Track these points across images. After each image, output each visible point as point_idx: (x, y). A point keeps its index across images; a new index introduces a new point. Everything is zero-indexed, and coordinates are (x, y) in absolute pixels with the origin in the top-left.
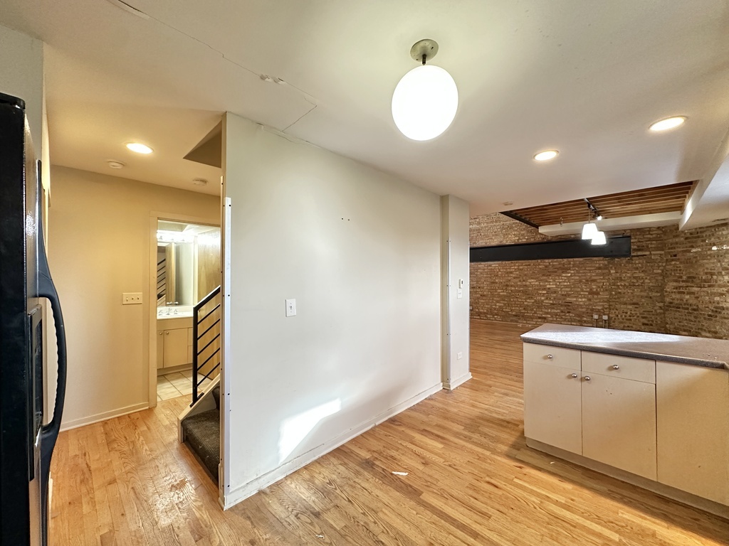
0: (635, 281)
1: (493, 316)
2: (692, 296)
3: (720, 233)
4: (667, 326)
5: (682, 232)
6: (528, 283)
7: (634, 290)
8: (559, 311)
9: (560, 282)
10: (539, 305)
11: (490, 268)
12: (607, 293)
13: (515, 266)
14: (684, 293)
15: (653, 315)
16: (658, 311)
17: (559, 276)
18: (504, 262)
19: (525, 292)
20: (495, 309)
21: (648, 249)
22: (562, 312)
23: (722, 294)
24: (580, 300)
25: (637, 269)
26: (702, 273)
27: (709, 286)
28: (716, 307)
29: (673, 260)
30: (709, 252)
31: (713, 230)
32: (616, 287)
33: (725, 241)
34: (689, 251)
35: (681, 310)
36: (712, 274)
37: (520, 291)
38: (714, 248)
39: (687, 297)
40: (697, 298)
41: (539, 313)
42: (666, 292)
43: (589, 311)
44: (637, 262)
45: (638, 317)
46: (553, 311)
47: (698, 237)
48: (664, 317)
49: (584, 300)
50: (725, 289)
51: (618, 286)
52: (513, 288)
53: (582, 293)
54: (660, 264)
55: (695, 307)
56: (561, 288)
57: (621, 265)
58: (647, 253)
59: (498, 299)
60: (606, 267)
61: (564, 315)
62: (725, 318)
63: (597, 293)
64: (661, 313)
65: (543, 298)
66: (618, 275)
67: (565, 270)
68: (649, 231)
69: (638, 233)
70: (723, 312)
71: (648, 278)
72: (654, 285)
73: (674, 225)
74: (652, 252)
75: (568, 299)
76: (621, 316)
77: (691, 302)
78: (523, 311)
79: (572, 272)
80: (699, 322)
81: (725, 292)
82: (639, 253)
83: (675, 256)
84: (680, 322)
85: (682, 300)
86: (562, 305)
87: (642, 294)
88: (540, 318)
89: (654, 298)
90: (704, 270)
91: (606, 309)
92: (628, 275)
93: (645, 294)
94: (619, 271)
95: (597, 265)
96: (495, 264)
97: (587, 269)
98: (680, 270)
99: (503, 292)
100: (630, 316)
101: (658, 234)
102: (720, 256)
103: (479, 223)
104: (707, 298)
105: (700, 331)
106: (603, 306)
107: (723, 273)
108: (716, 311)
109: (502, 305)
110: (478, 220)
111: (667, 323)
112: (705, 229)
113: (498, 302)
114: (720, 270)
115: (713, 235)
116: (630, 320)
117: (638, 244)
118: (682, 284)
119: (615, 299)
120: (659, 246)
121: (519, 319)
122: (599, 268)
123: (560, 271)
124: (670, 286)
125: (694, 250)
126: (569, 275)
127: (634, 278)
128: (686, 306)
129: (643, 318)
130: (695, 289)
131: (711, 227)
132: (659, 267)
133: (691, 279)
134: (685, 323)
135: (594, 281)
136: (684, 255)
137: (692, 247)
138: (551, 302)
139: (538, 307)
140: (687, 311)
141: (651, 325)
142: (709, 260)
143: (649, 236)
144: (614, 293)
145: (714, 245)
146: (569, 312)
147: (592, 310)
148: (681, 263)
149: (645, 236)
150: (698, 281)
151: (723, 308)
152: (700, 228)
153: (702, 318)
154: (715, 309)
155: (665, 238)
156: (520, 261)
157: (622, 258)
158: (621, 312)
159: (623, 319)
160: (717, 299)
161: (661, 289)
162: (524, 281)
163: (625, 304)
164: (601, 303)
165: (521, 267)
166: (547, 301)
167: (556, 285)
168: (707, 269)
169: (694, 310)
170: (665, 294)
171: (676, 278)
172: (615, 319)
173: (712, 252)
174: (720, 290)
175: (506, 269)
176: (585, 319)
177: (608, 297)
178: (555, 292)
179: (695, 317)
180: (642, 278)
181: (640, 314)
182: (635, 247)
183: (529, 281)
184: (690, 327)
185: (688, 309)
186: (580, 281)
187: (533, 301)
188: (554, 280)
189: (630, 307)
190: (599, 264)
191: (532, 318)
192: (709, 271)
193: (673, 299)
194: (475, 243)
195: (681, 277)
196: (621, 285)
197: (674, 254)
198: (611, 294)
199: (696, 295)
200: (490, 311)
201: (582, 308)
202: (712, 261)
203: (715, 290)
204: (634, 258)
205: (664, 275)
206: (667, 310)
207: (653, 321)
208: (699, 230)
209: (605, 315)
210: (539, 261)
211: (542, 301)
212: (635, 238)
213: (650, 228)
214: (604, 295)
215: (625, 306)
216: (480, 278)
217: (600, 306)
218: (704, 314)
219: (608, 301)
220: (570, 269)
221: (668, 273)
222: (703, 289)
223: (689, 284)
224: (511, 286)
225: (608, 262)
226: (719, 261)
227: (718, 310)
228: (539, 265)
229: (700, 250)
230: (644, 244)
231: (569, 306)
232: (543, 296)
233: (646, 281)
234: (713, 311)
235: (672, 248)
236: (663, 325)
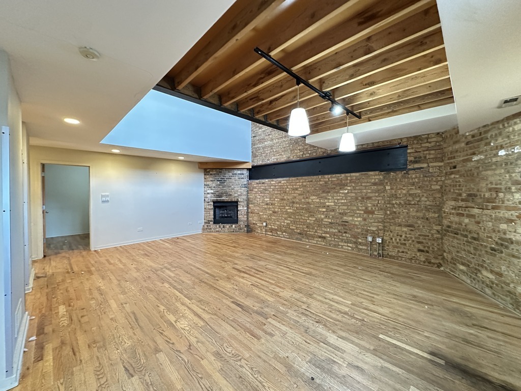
0: (410, 199)
1: (283, 233)
2: (473, 220)
3: (511, 129)
4: (445, 254)
5: (463, 135)
6: (310, 201)
7: (409, 210)
8: (336, 231)
9: (338, 200)
10: (319, 223)
11: (280, 184)
12: (381, 212)
13: (299, 182)
14: (463, 215)
15: (429, 240)
16: (435, 236)
17: (337, 193)
18: (291, 179)
19: (308, 210)
20: (284, 226)
21: (426, 159)
22: (339, 232)
23: (511, 221)
24: (356, 219)
25: (413, 184)
26: (484, 190)
27: (494, 208)
28: (501, 239)
29: (452, 173)
30: (494, 160)
31: (501, 127)
32: (391, 206)
33: (517, 141)
34: (470, 160)
35: (459, 236)
36: (497, 191)
37: (303, 209)
38: (502, 153)
39: (467, 220)
40: (478, 223)
41: (320, 233)
42: (444, 213)
43: (364, 232)
44: (414, 176)
45: (413, 241)
46: (331, 230)
47: (481, 140)
48: (442, 243)
49: (359, 219)
50: (515, 214)
51: (393, 204)
52: (298, 206)
53: (358, 212)
54: (439, 178)
55: (476, 236)
56: (339, 206)
57: (396, 180)
58: (425, 165)
59: (286, 216)
60: (381, 183)
61: (342, 236)
62: (513, 256)
63: (372, 213)
64: (438, 238)
65: (323, 216)
66: (393, 191)
67: (342, 186)
68: (427, 138)
69: (415, 142)
70: (512, 246)
71: (425, 195)
72: (431, 203)
73: (454, 129)
74: (431, 164)
75: (345, 218)
76: (396, 239)
77: (470, 227)
78: (306, 229)
79: (349, 188)
80: (480, 255)
81: (515, 218)
82: (416, 166)
83: (455, 167)
84: (458, 252)
85: (460, 224)
86: (339, 225)
87: (418, 214)
88: (320, 237)
89: (431, 220)
90: (487, 184)
91: (381, 230)
92: (404, 192)
93: (420, 214)
94: (395, 187)
95: (373, 181)
96: (283, 181)
97: (363, 184)
98: (459, 186)
99: (290, 209)
100: (405, 240)
101: (436, 142)
102: (508, 163)
103: (272, 140)
104: (490, 223)
105: (480, 268)
106: (378, 226)
107: (513, 188)
108: (502, 245)
109: (289, 222)
110: (271, 136)
111: (445, 251)
112: (490, 127)
113: (286, 219)
114: (509, 184)
115: (500, 134)
116: (405, 244)
117: (416, 154)
118: (461, 204)
119: (390, 219)
120: (439, 156)
121: (303, 237)
122: (375, 184)
123: (338, 188)
124: (449, 205)
125: (475, 158)
126: (346, 191)
127: (410, 195)
128: (465, 233)
129: (419, 243)
130: (476, 211)
131: (498, 122)
132: (437, 182)
133: (472, 196)
134: (463, 254)
135: (369, 198)
136: (464, 166)
137: (474, 154)
138: (330, 221)
139: (319, 226)
140: (465, 239)
141: (428, 252)
142: (494, 170)
143: (427, 145)
144: (388, 212)
145: (502, 147)
146: (345, 232)
147: (367, 231)
148: (461, 176)
149: (423, 145)
150: (480, 201)
151: (511, 242)
152: (485, 126)
153: (483, 252)
154: (499, 242)
155: (445, 145)
156: (304, 178)
157: (398, 172)
158: (395, 235)
159: (397, 243)
160: (503, 226)
161: (439, 208)
162: (307, 198)
163: (400, 225)
164: (376, 224)
165: (305, 184)
166: (326, 220)
167: (334, 202)
168: (491, 183)
169: (474, 239)
170: (444, 215)
171: (455, 196)
172: (389, 242)
173: (498, 159)
174: (508, 214)
175: (293, 185)
176: (360, 240)
177: (383, 216)
178: (333, 210)
179: (475, 249)
180: (419, 196)
181: (415, 238)
182: (412, 159)
183: (312, 198)
184: (468, 261)
185: (466, 236)
186: (357, 199)
187: (314, 219)
188: (333, 197)
189: (405, 229)
190: (375, 179)
191: (313, 237)
192: (494, 186)
193: (451, 222)
194: (268, 160)
195: (460, 195)
196: (396, 204)
197: (454, 164)
198: (386, 214)
199: (477, 219)
200: (280, 229)
201: (357, 228)
202: (498, 172)
203: (502, 213)
204: (411, 172)
205: (442, 191)
206: (445, 235)
207: (428, 247)
208: (482, 130)
209: (379, 237)
210: (320, 177)
211: (322, 219)
212: (412, 148)
213: (428, 134)
214: (379, 215)
215: (400, 228)
216: (273, 195)
217: (375, 226)
218: (486, 247)
219: (383, 222)
220: (347, 186)
221: (447, 189)
222: (486, 212)
223: (470, 204)
224: (297, 203)
225: (384, 177)
226: (508, 172)
227: (505, 243)
228: (320, 181)
229: (483, 157)
230: (421, 155)
231: (346, 225)
232: (323, 214)
233: (423, 199)
234: (497, 243)
235: (451, 158)
236: (440, 253)
